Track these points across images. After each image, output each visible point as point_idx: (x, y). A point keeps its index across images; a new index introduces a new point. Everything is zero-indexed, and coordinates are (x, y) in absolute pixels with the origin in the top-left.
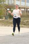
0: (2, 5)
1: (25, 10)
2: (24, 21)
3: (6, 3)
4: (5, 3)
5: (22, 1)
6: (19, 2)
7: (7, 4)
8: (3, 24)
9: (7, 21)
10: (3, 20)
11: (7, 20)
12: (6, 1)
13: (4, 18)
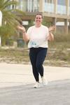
0: (9, 13)
1: (66, 24)
2: (64, 52)
3: (21, 7)
4: (17, 8)
5: (59, 4)
6: (53, 5)
7: (22, 10)
8: (14, 58)
9: (23, 51)
10: (13, 47)
11: (22, 49)
12: (19, 3)
13: (15, 43)
